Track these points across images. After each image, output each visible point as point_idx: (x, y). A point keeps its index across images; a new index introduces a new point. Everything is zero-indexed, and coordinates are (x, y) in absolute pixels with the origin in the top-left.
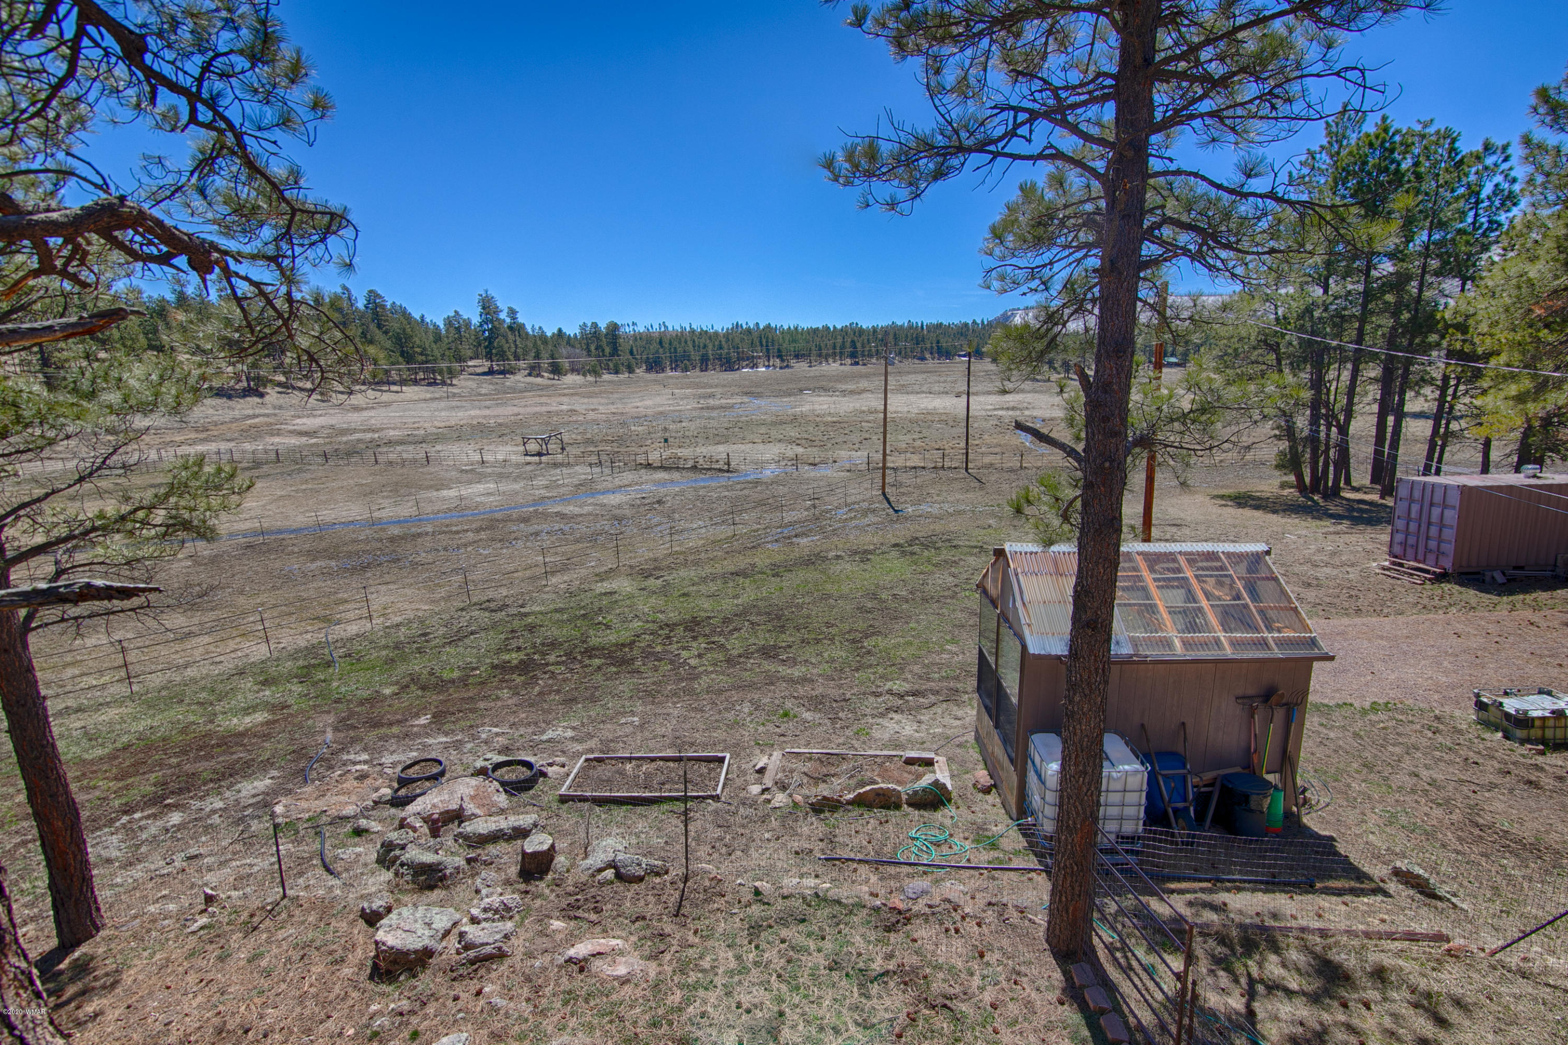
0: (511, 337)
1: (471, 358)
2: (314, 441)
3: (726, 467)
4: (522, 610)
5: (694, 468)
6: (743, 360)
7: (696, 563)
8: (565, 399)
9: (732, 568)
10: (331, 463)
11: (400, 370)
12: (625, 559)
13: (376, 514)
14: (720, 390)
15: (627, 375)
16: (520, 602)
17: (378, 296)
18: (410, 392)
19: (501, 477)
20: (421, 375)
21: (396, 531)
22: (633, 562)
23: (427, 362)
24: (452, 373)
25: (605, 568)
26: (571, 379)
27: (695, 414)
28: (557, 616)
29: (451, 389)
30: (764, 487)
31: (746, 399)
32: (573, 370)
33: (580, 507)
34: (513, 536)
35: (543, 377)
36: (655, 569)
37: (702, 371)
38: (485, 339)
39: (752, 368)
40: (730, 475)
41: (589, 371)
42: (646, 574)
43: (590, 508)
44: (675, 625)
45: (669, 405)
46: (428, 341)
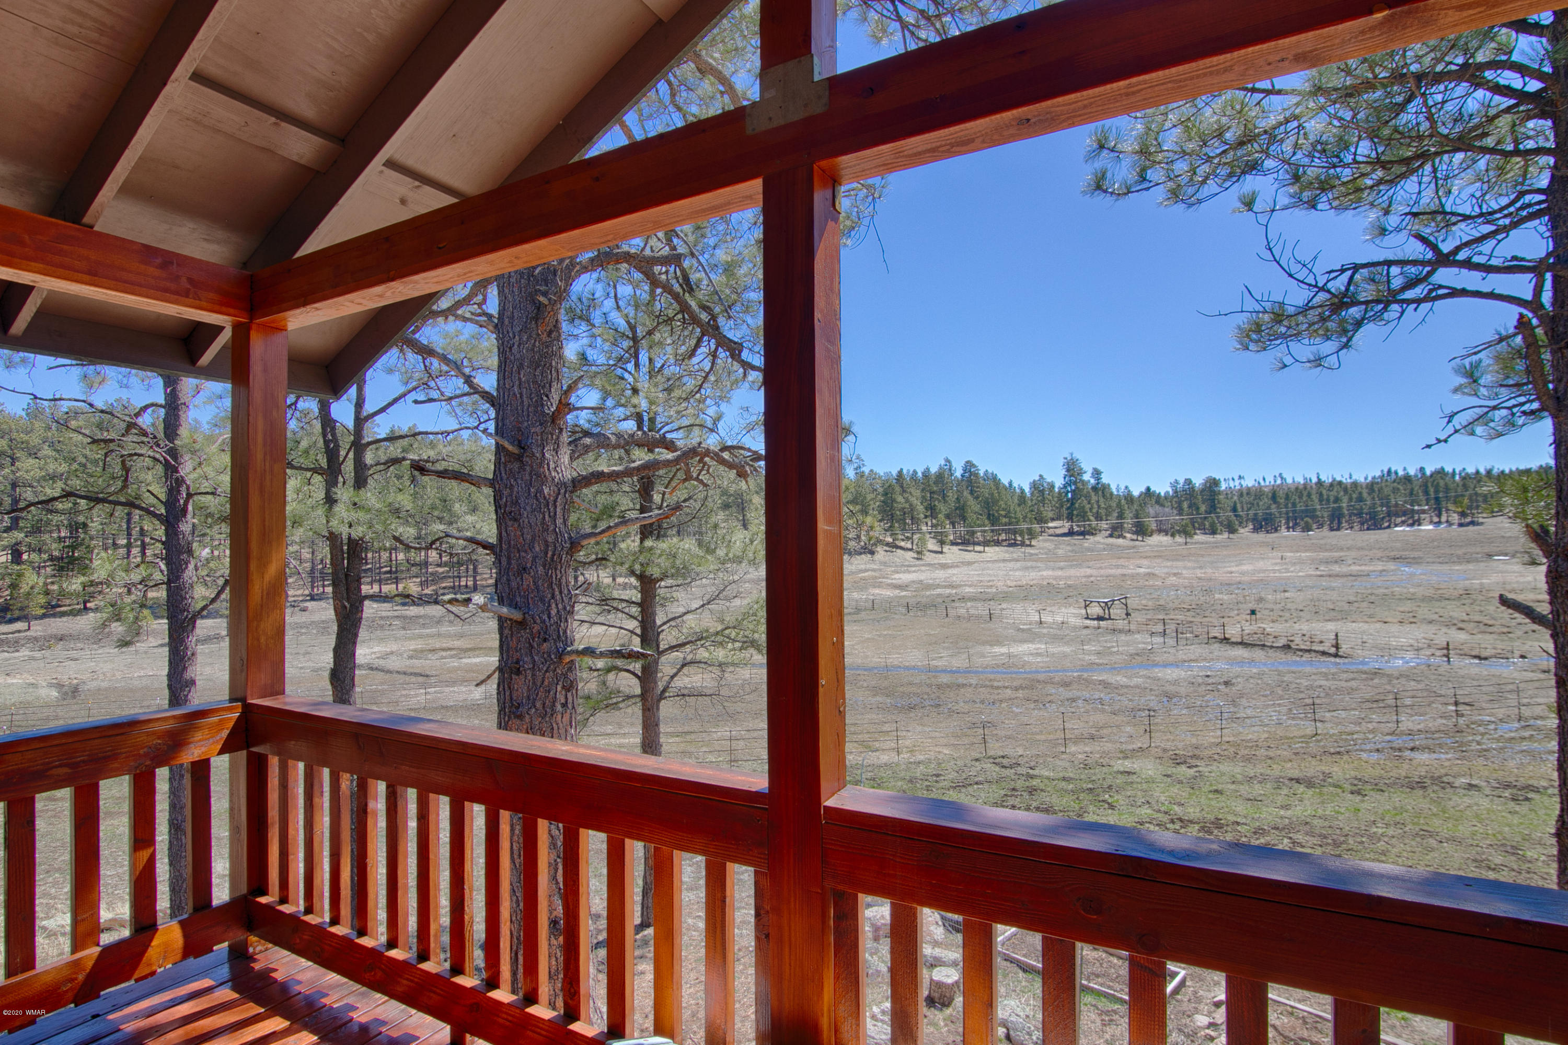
0: (1094, 498)
1: (1053, 520)
2: (903, 593)
3: (1333, 650)
4: (1031, 772)
5: (1287, 647)
6: (1397, 515)
7: (1248, 759)
8: (1145, 562)
9: (1296, 774)
10: (911, 614)
11: (985, 531)
12: (1159, 740)
13: (934, 663)
14: (1353, 554)
15: (1226, 535)
16: (1032, 764)
17: (973, 465)
18: (992, 552)
19: (1055, 638)
20: (1003, 537)
21: (944, 679)
22: (1168, 745)
23: (1010, 524)
24: (1032, 534)
25: (1135, 746)
26: (1158, 540)
27: (1309, 582)
28: (1063, 784)
29: (1028, 550)
30: (1385, 680)
31: (1391, 566)
32: (1160, 531)
33: (1130, 678)
34: (1050, 698)
35: (1124, 537)
36: (1194, 757)
37: (1332, 529)
38: (1068, 501)
39: (1412, 525)
40: (1338, 660)
41: (1179, 532)
42: (1178, 761)
43: (1140, 680)
44: (1191, 822)
45: (1274, 571)
46: (1013, 504)
